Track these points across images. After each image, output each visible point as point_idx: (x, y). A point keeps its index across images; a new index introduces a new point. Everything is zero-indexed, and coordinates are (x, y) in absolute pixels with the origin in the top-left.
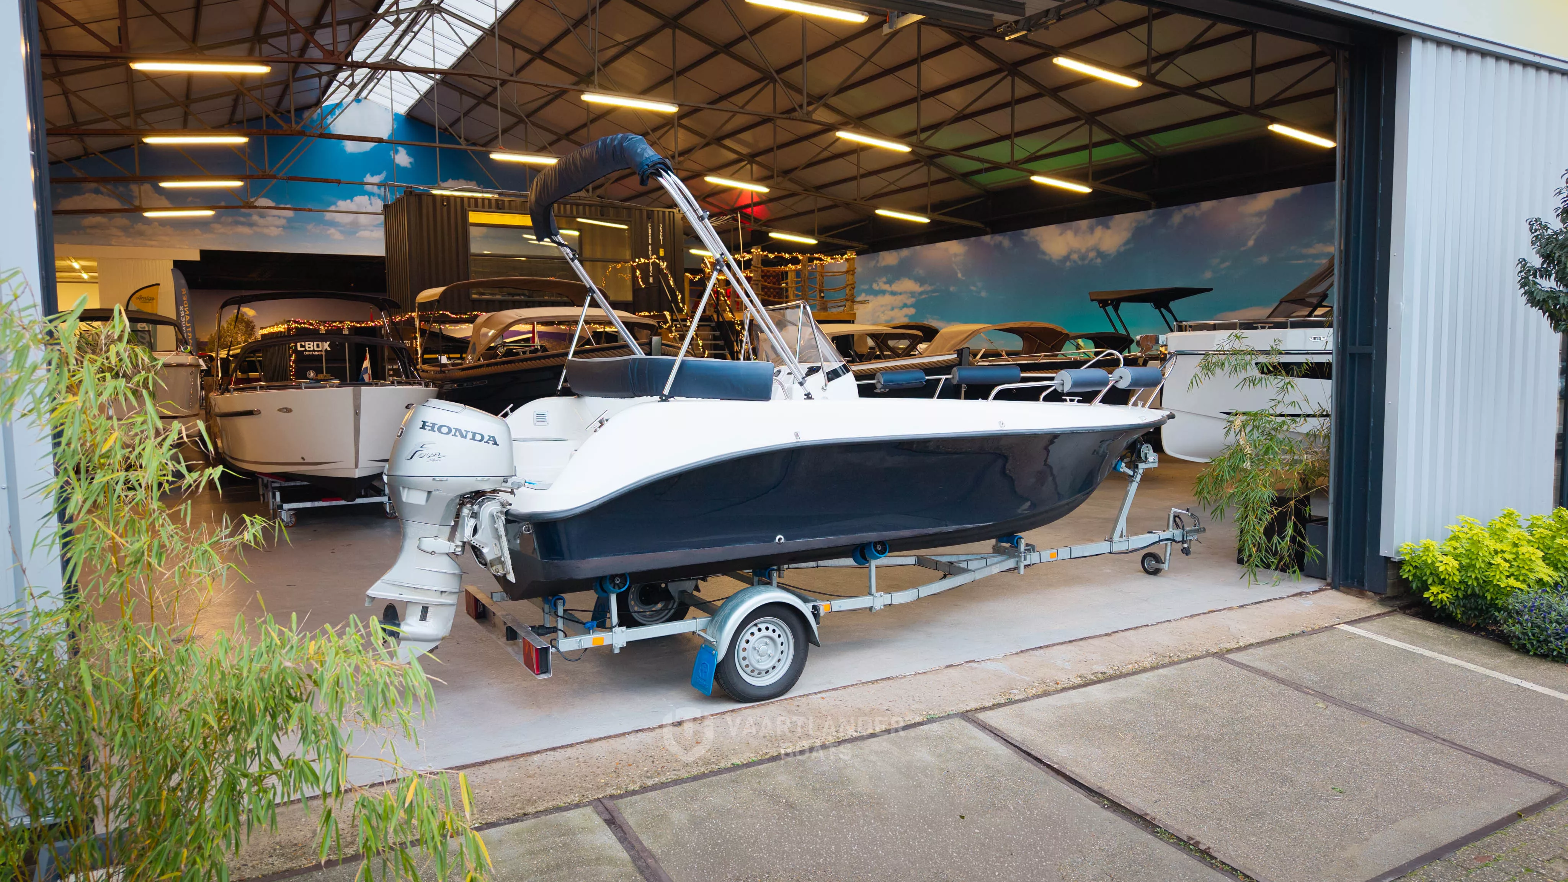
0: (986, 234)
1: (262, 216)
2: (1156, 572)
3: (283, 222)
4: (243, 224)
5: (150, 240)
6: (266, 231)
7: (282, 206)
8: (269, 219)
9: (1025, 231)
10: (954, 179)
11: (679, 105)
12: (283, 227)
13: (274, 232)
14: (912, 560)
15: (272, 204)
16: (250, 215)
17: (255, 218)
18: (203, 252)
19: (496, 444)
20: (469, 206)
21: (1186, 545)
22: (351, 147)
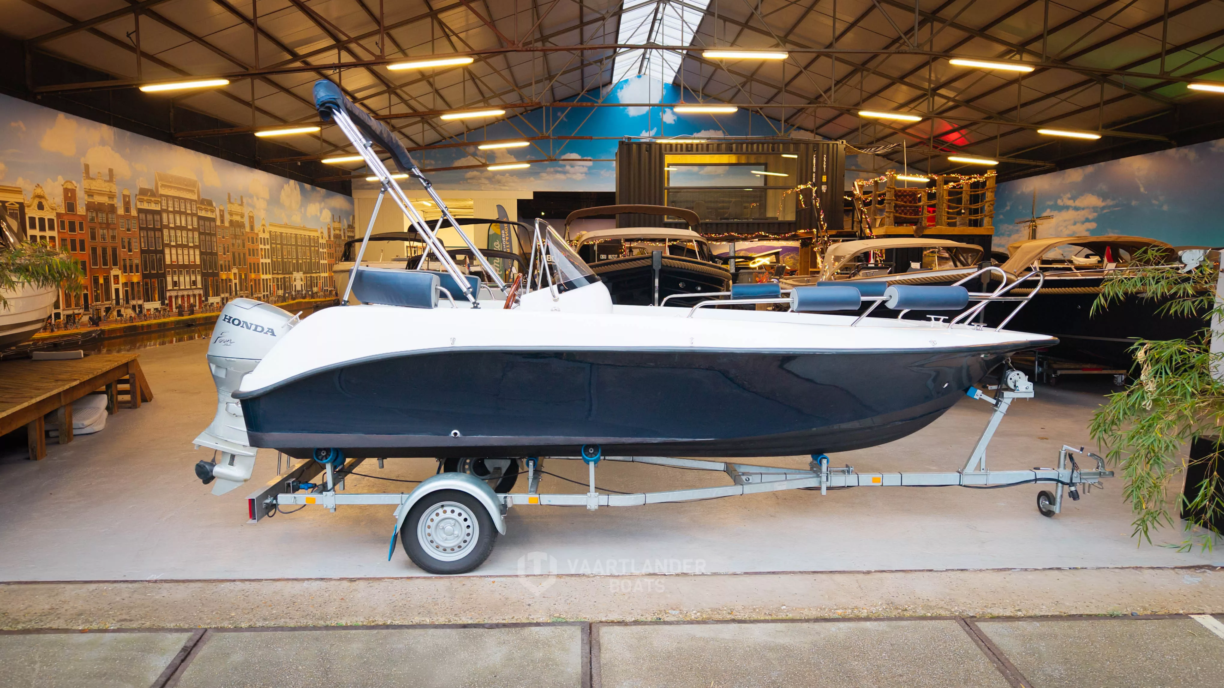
0: (1171, 147)
1: (572, 166)
2: (1048, 514)
3: (585, 169)
4: (560, 172)
5: (504, 186)
6: (574, 177)
7: (585, 158)
8: (577, 168)
9: (1213, 142)
10: (1134, 95)
11: (789, 52)
12: (586, 173)
13: (579, 177)
14: (721, 466)
15: (579, 157)
16: (565, 166)
17: (568, 168)
18: (535, 194)
19: (273, 334)
20: (666, 151)
21: (1073, 489)
22: (633, 112)
